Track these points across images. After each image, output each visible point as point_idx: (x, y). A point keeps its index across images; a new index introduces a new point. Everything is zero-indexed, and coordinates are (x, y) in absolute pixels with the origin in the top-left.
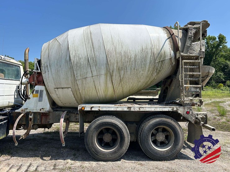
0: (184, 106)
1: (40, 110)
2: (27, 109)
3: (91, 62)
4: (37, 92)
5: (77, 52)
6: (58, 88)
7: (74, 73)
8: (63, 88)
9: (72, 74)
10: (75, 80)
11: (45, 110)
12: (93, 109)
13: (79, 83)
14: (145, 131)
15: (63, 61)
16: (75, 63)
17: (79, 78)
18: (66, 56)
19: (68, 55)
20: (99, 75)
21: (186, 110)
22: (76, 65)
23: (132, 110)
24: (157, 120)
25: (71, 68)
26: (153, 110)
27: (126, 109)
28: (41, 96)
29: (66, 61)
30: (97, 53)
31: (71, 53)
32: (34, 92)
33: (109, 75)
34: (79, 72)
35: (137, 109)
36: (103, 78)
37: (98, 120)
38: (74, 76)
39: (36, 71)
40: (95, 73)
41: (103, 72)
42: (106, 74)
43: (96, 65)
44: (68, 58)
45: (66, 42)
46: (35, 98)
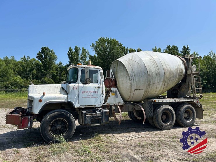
0: (196, 99)
1: (118, 104)
2: (110, 103)
3: (158, 75)
4: (113, 91)
5: (150, 69)
6: (137, 89)
7: (149, 81)
8: (140, 89)
9: (148, 81)
10: (149, 85)
11: (121, 103)
12: (160, 101)
13: (150, 86)
14: (182, 112)
15: (143, 74)
16: (150, 75)
17: (151, 83)
18: (145, 71)
19: (146, 70)
20: (160, 82)
21: (197, 101)
22: (151, 76)
23: (176, 101)
24: (186, 106)
25: (148, 78)
26: (184, 101)
27: (174, 101)
28: (116, 94)
29: (145, 74)
30: (160, 70)
31: (147, 69)
32: (112, 92)
33: (164, 82)
34: (152, 80)
35: (178, 101)
36: (161, 84)
37: (162, 107)
38: (149, 82)
39: (112, 78)
40: (158, 81)
41: (162, 80)
42: (163, 82)
43: (160, 76)
44: (146, 72)
45: (143, 63)
46: (113, 96)
